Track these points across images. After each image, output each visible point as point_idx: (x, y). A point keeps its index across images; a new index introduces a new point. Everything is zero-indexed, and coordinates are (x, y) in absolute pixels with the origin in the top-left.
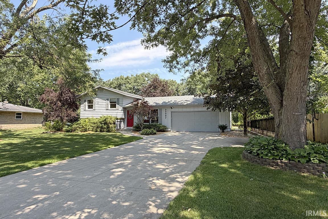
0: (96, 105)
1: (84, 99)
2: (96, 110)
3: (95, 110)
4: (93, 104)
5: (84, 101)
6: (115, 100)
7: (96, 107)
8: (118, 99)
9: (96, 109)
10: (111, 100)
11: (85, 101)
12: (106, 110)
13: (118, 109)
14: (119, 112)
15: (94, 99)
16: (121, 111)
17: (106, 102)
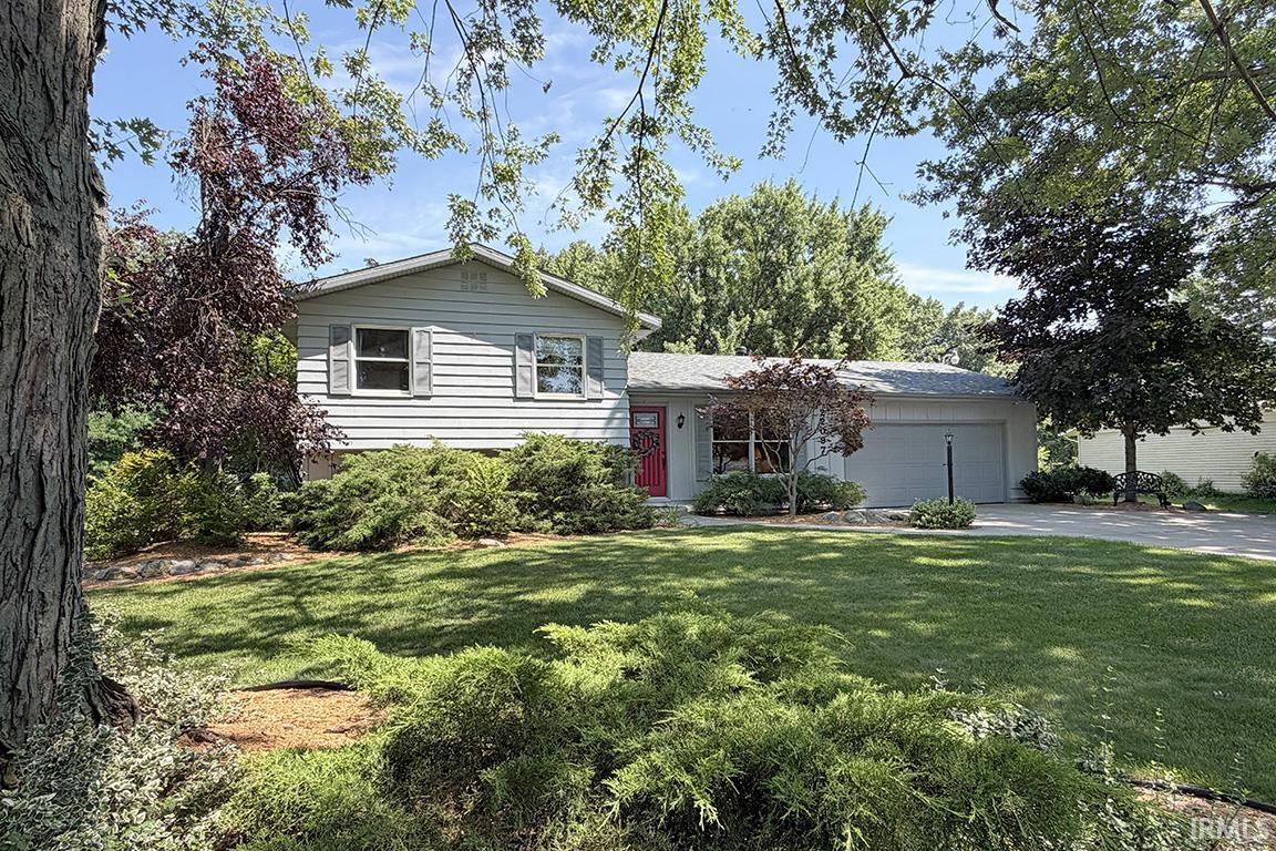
0: (436, 370)
1: (329, 322)
2: (433, 402)
3: (428, 398)
4: (415, 358)
7: (436, 381)
8: (596, 344)
9: (436, 391)
11: (339, 339)
12: (516, 399)
13: (600, 400)
14: (606, 414)
15: (414, 329)
16: (615, 409)
17: (511, 354)
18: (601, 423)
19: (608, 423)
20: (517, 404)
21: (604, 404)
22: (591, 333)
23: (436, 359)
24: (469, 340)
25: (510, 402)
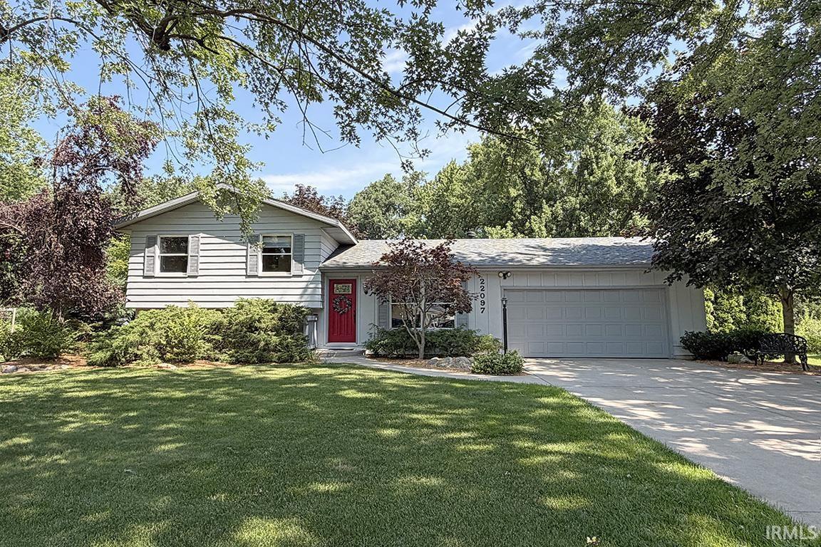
0: (201, 260)
1: (146, 234)
2: (199, 279)
3: (196, 277)
4: (190, 253)
5: (144, 240)
6: (287, 240)
7: (201, 266)
8: (300, 239)
9: (201, 273)
10: (267, 241)
11: (151, 242)
12: (247, 276)
13: (301, 276)
14: (304, 285)
15: (190, 236)
16: (311, 282)
17: (246, 248)
18: (300, 291)
19: (304, 291)
20: (248, 280)
21: (304, 278)
22: (297, 232)
23: (201, 253)
24: (221, 241)
25: (243, 279)
